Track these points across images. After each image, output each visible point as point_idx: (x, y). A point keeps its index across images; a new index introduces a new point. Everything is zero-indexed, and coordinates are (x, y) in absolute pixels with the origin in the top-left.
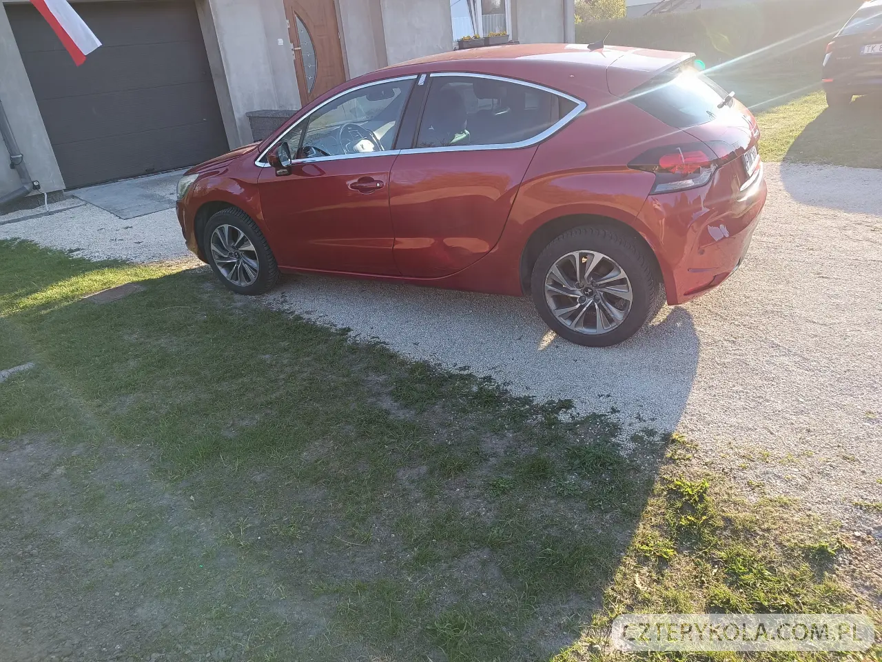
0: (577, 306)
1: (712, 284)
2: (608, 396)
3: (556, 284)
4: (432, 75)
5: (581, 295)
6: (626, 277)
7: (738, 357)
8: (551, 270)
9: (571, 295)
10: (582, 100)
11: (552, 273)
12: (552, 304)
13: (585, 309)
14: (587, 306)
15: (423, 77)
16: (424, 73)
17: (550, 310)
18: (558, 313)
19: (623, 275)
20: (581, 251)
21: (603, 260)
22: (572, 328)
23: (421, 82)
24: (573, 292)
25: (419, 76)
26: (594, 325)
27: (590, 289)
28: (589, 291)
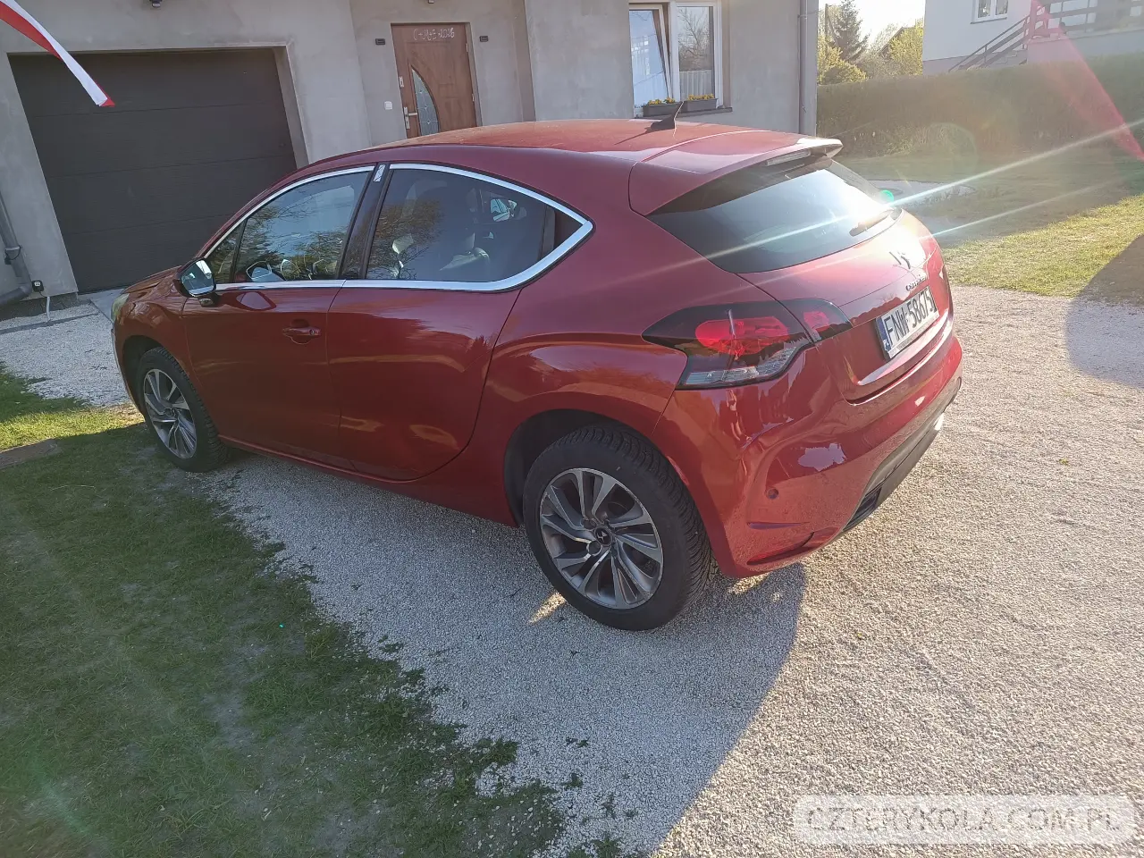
0: (588, 556)
1: (808, 544)
2: (584, 743)
3: (557, 518)
4: (392, 167)
5: (594, 539)
6: (651, 522)
7: (846, 684)
8: (546, 494)
9: (578, 539)
10: (587, 219)
11: (547, 498)
12: (554, 548)
13: (597, 564)
14: (601, 560)
15: (382, 168)
16: (382, 163)
17: (550, 558)
18: (561, 564)
19: (646, 518)
20: (586, 469)
21: (617, 489)
22: (582, 591)
23: (378, 178)
24: (578, 534)
25: (377, 165)
26: (610, 592)
27: (605, 532)
28: (604, 535)
